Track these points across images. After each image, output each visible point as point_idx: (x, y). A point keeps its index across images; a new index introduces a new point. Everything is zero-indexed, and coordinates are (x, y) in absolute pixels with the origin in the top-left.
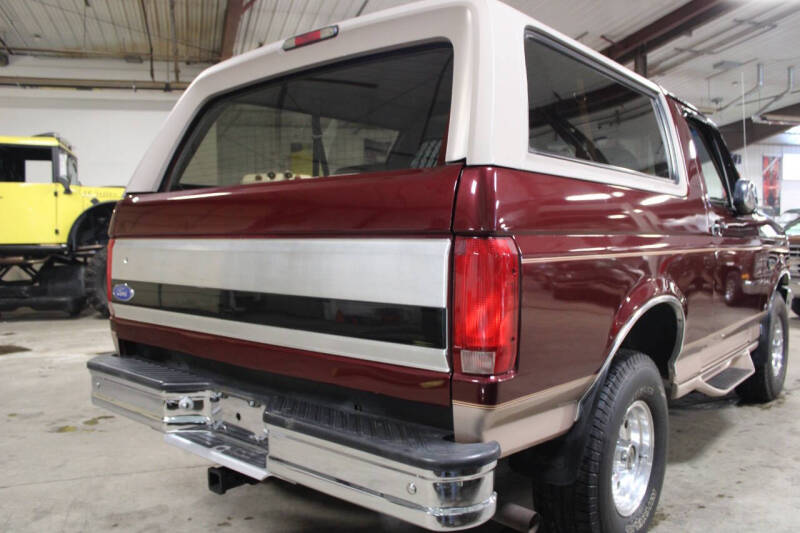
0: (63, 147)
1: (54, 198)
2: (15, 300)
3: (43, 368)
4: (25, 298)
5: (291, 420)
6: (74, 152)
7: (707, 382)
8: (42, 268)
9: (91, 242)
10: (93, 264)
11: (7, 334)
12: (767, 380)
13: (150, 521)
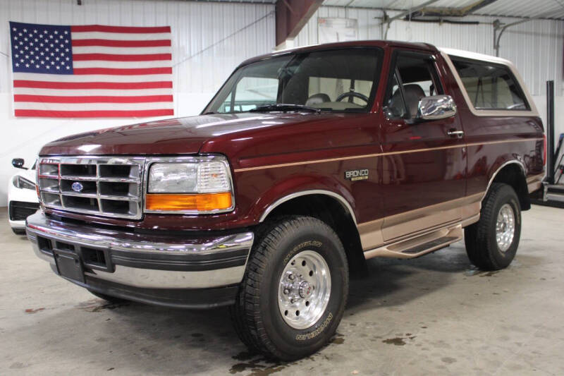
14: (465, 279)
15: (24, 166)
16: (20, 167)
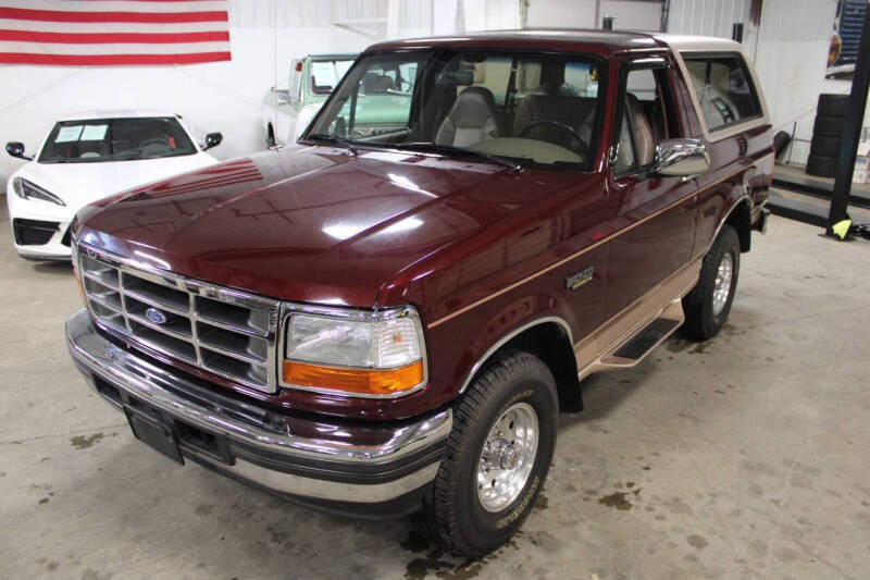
14: (671, 358)
15: (25, 154)
16: (19, 155)
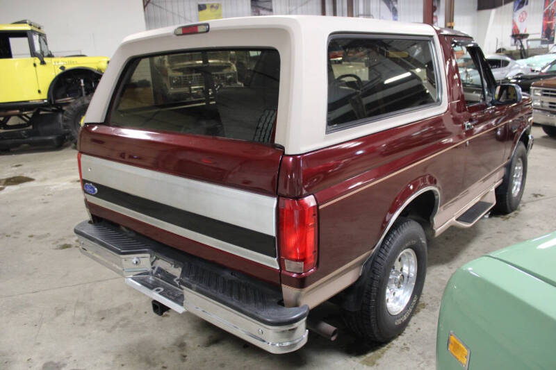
0: (35, 29)
1: (34, 68)
2: (17, 140)
3: (44, 195)
4: (24, 138)
5: (195, 286)
6: (43, 31)
7: (457, 220)
8: (33, 116)
9: (64, 96)
10: (67, 113)
11: (17, 166)
12: (507, 202)
13: (123, 315)
